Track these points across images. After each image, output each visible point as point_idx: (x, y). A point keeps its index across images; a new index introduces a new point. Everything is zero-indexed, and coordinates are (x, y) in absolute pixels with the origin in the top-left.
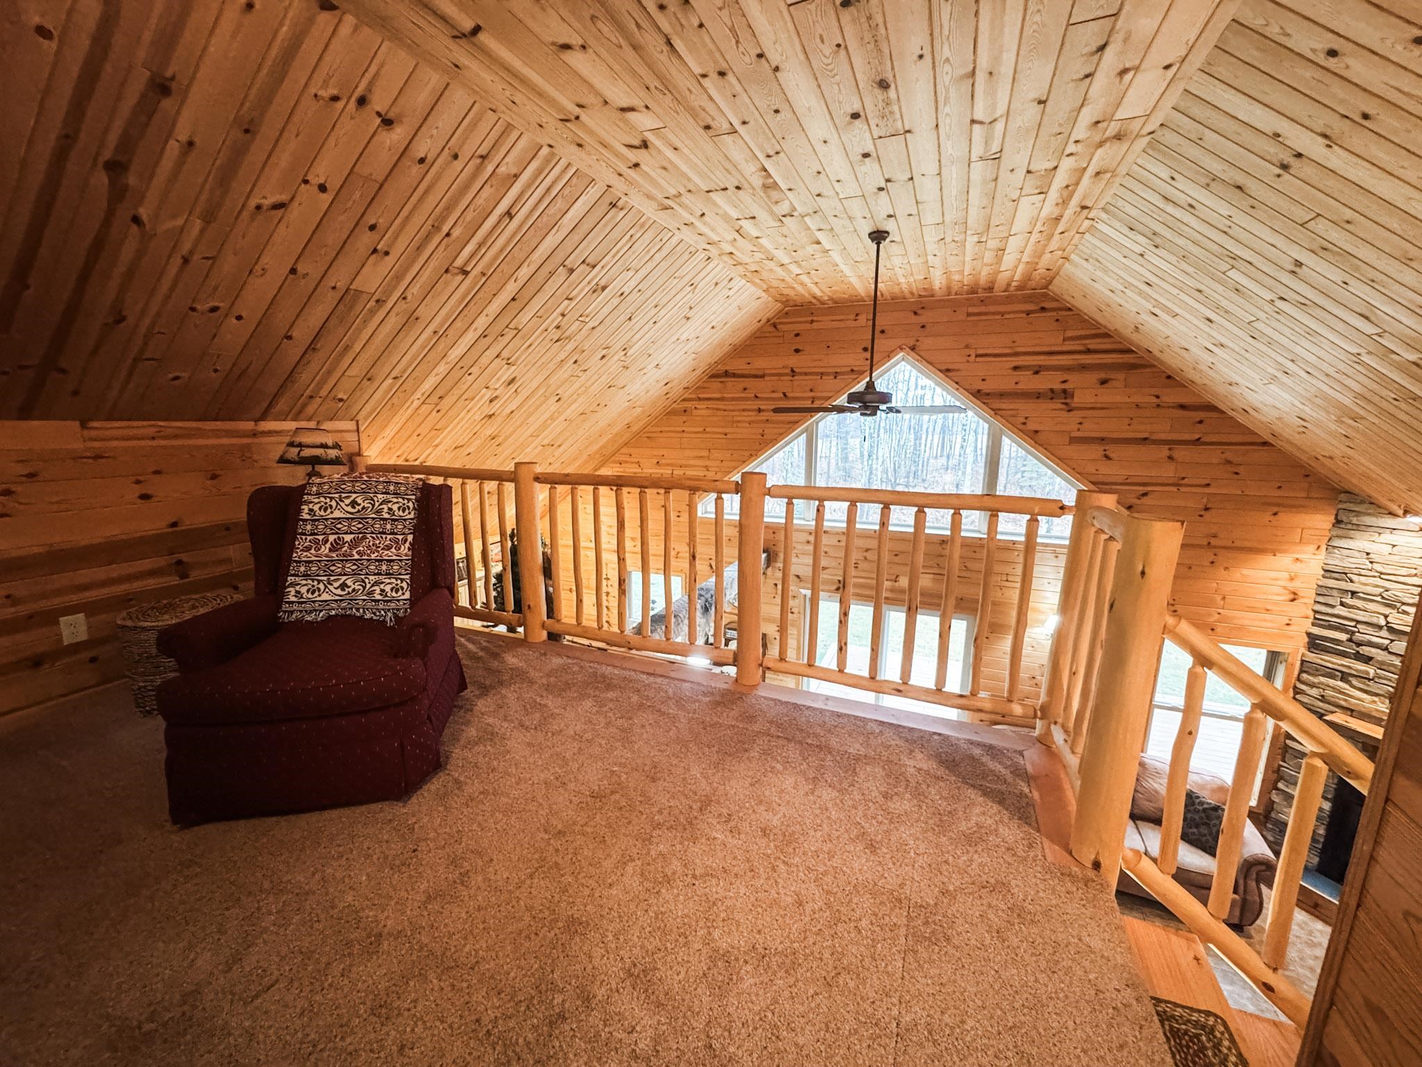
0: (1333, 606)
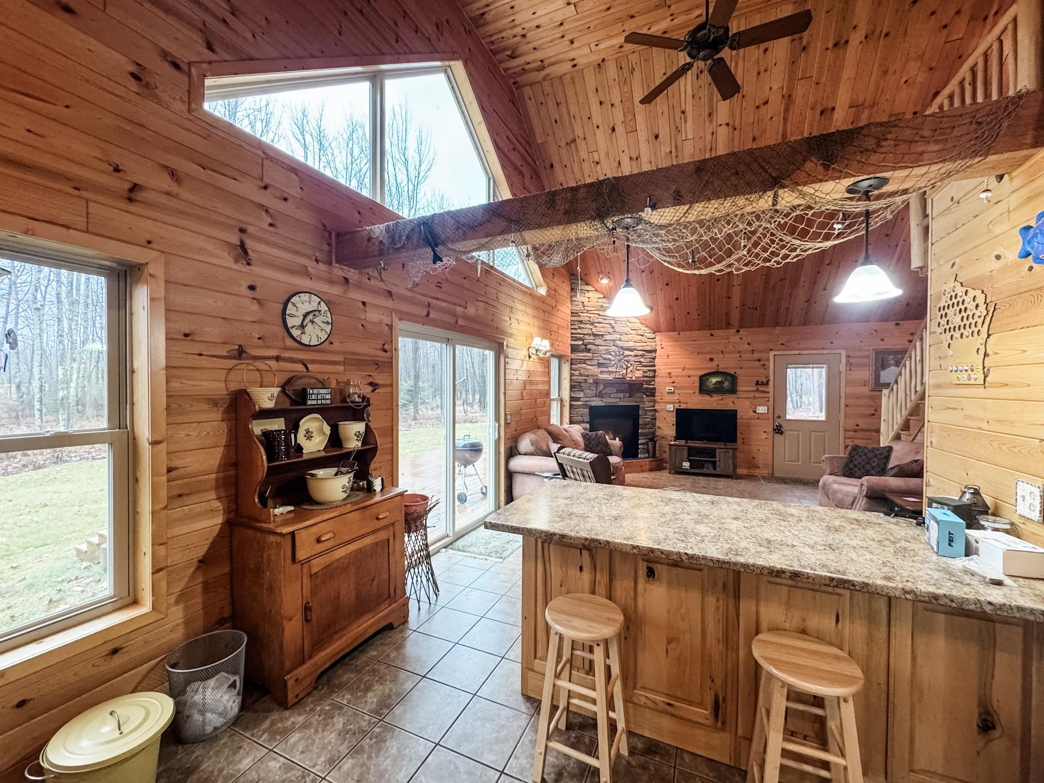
0: (576, 329)
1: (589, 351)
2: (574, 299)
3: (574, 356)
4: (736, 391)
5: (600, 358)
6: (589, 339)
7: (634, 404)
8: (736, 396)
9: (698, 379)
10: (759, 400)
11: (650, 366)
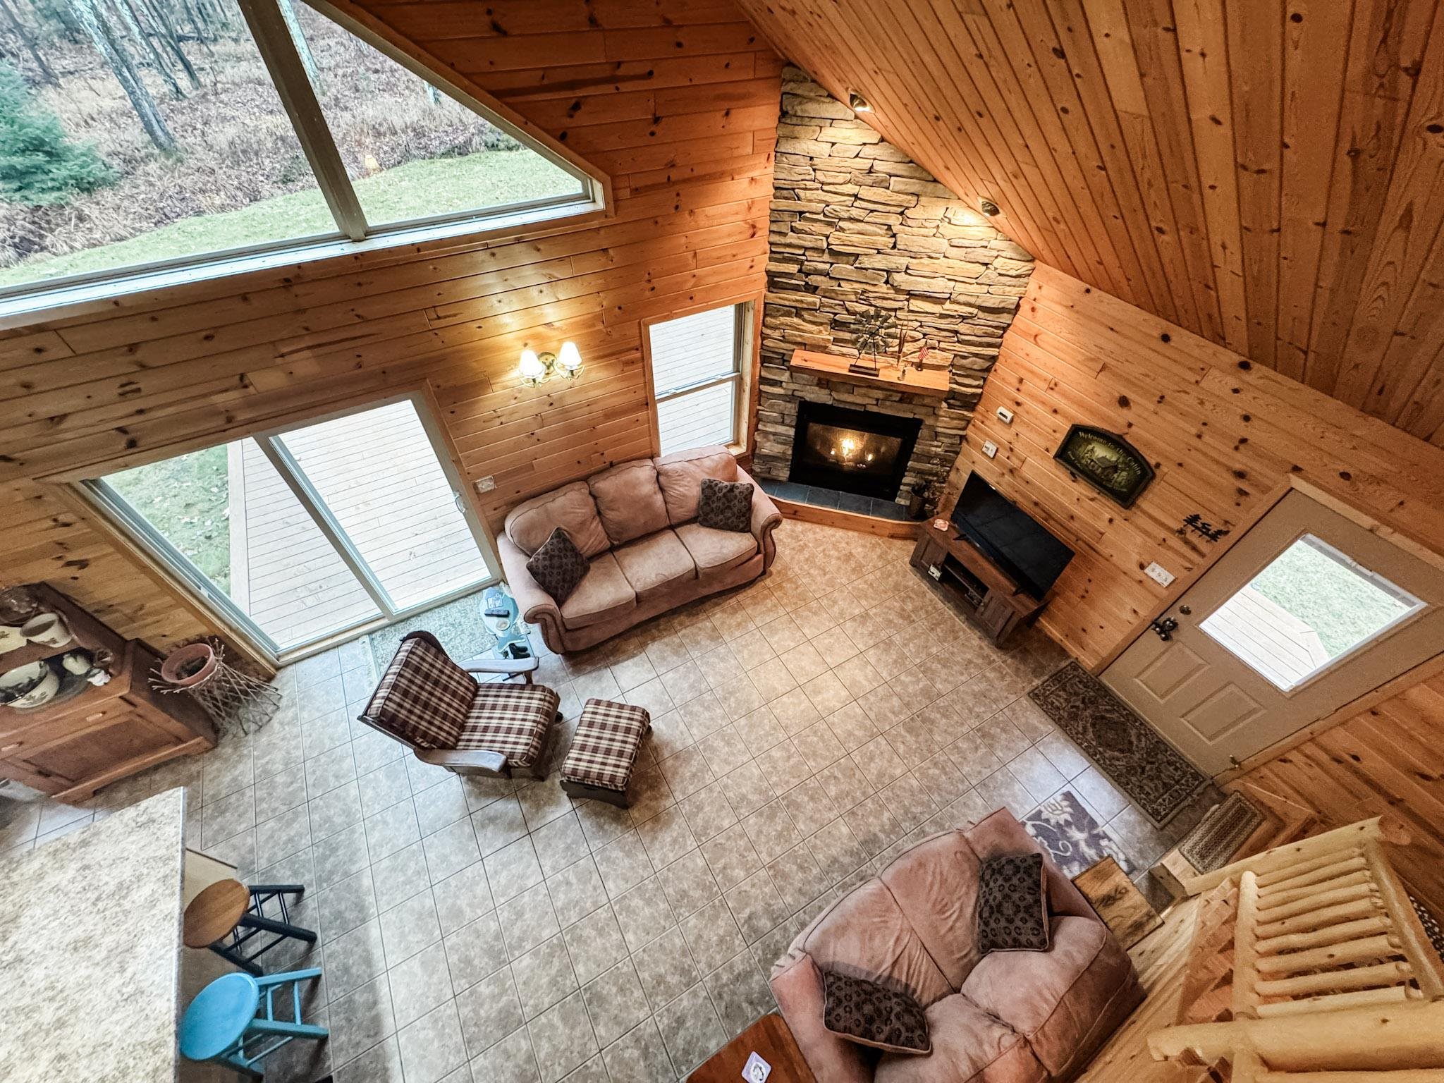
0: (785, 234)
1: (813, 289)
2: (786, 147)
3: (772, 297)
4: (1133, 504)
5: (839, 309)
6: (819, 263)
7: (911, 416)
8: (1126, 513)
9: (1067, 427)
10: (1170, 554)
11: (980, 345)
